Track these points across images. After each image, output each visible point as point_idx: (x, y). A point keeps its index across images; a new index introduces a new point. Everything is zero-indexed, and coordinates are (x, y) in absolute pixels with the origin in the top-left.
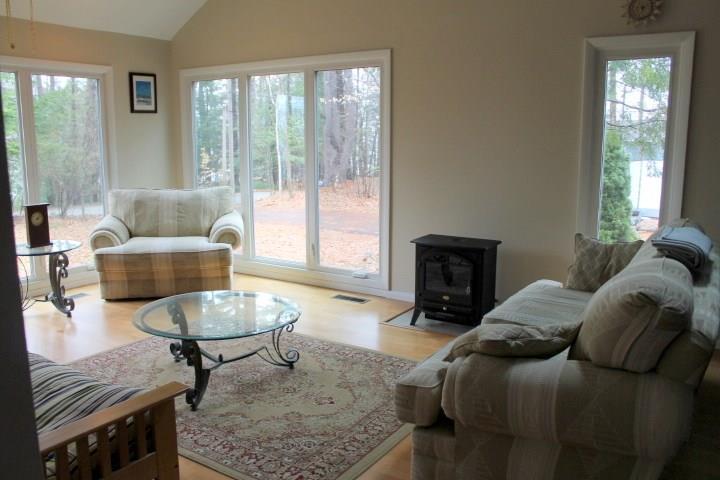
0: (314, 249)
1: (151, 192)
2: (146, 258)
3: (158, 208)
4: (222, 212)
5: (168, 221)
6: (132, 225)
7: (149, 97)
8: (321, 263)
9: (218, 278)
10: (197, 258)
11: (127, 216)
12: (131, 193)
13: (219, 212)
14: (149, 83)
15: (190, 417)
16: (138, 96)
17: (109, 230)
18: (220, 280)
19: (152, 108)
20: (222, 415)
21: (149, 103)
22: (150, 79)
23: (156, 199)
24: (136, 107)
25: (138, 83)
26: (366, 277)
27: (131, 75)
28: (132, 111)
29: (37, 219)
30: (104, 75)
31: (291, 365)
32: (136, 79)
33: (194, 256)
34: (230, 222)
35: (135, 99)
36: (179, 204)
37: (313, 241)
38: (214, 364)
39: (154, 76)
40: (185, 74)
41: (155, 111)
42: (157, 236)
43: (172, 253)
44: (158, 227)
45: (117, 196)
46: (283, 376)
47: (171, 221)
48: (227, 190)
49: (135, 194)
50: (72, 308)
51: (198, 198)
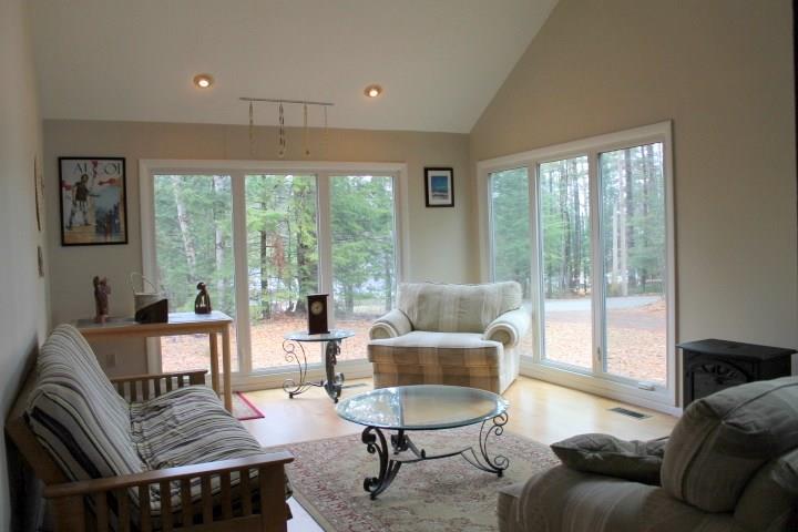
0: (600, 354)
1: (436, 287)
2: (414, 351)
3: (439, 303)
4: (505, 309)
5: (449, 316)
6: (414, 319)
7: (446, 191)
8: (609, 371)
9: (486, 377)
10: (463, 355)
11: (411, 309)
12: (417, 287)
13: (501, 310)
14: (445, 178)
15: (365, 504)
16: (433, 191)
17: (387, 322)
18: (489, 380)
19: (449, 202)
20: (393, 508)
21: (445, 197)
22: (448, 173)
23: (440, 294)
24: (432, 202)
25: (433, 178)
26: (652, 389)
27: (426, 170)
28: (428, 205)
29: (317, 308)
30: (399, 172)
31: (500, 472)
32: (431, 173)
33: (459, 353)
34: (508, 320)
35: (430, 193)
36: (462, 299)
37: (598, 344)
38: (416, 457)
39: (451, 170)
40: (482, 166)
41: (452, 205)
42: (436, 330)
43: (439, 349)
44: (438, 322)
45: (404, 290)
46: (485, 482)
47: (452, 317)
48: (512, 286)
49: (420, 289)
50: (339, 395)
51: (482, 293)
